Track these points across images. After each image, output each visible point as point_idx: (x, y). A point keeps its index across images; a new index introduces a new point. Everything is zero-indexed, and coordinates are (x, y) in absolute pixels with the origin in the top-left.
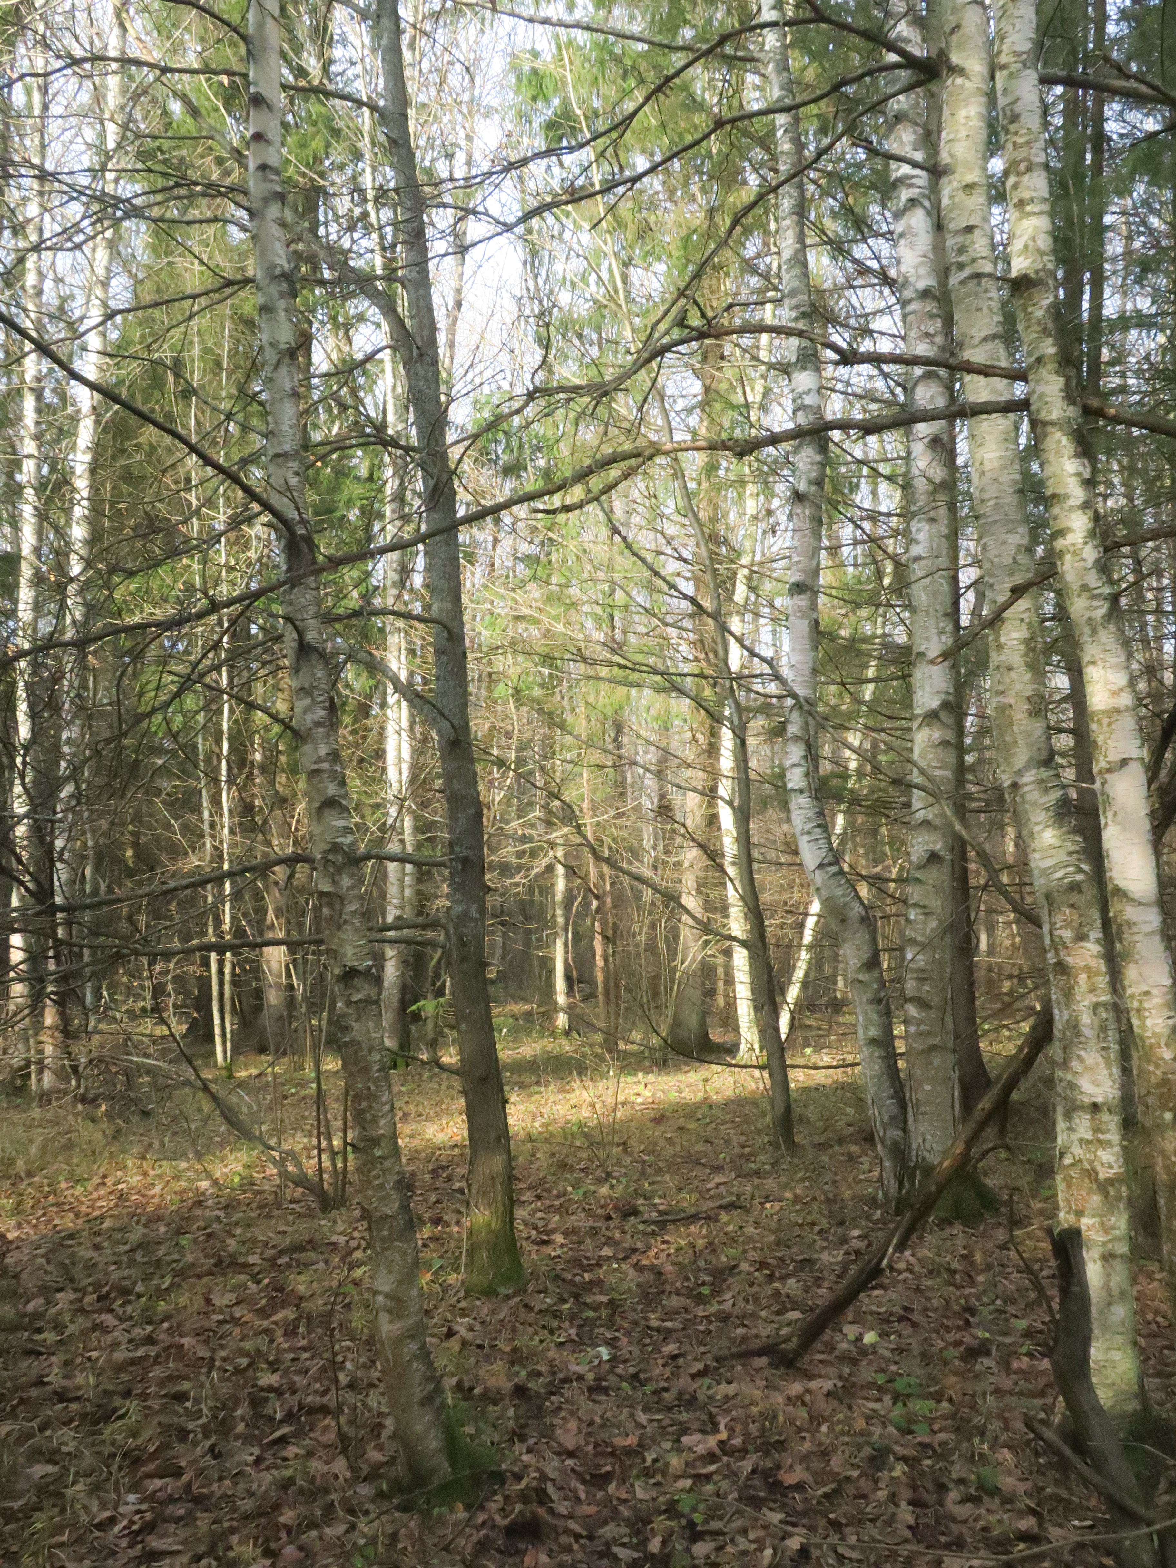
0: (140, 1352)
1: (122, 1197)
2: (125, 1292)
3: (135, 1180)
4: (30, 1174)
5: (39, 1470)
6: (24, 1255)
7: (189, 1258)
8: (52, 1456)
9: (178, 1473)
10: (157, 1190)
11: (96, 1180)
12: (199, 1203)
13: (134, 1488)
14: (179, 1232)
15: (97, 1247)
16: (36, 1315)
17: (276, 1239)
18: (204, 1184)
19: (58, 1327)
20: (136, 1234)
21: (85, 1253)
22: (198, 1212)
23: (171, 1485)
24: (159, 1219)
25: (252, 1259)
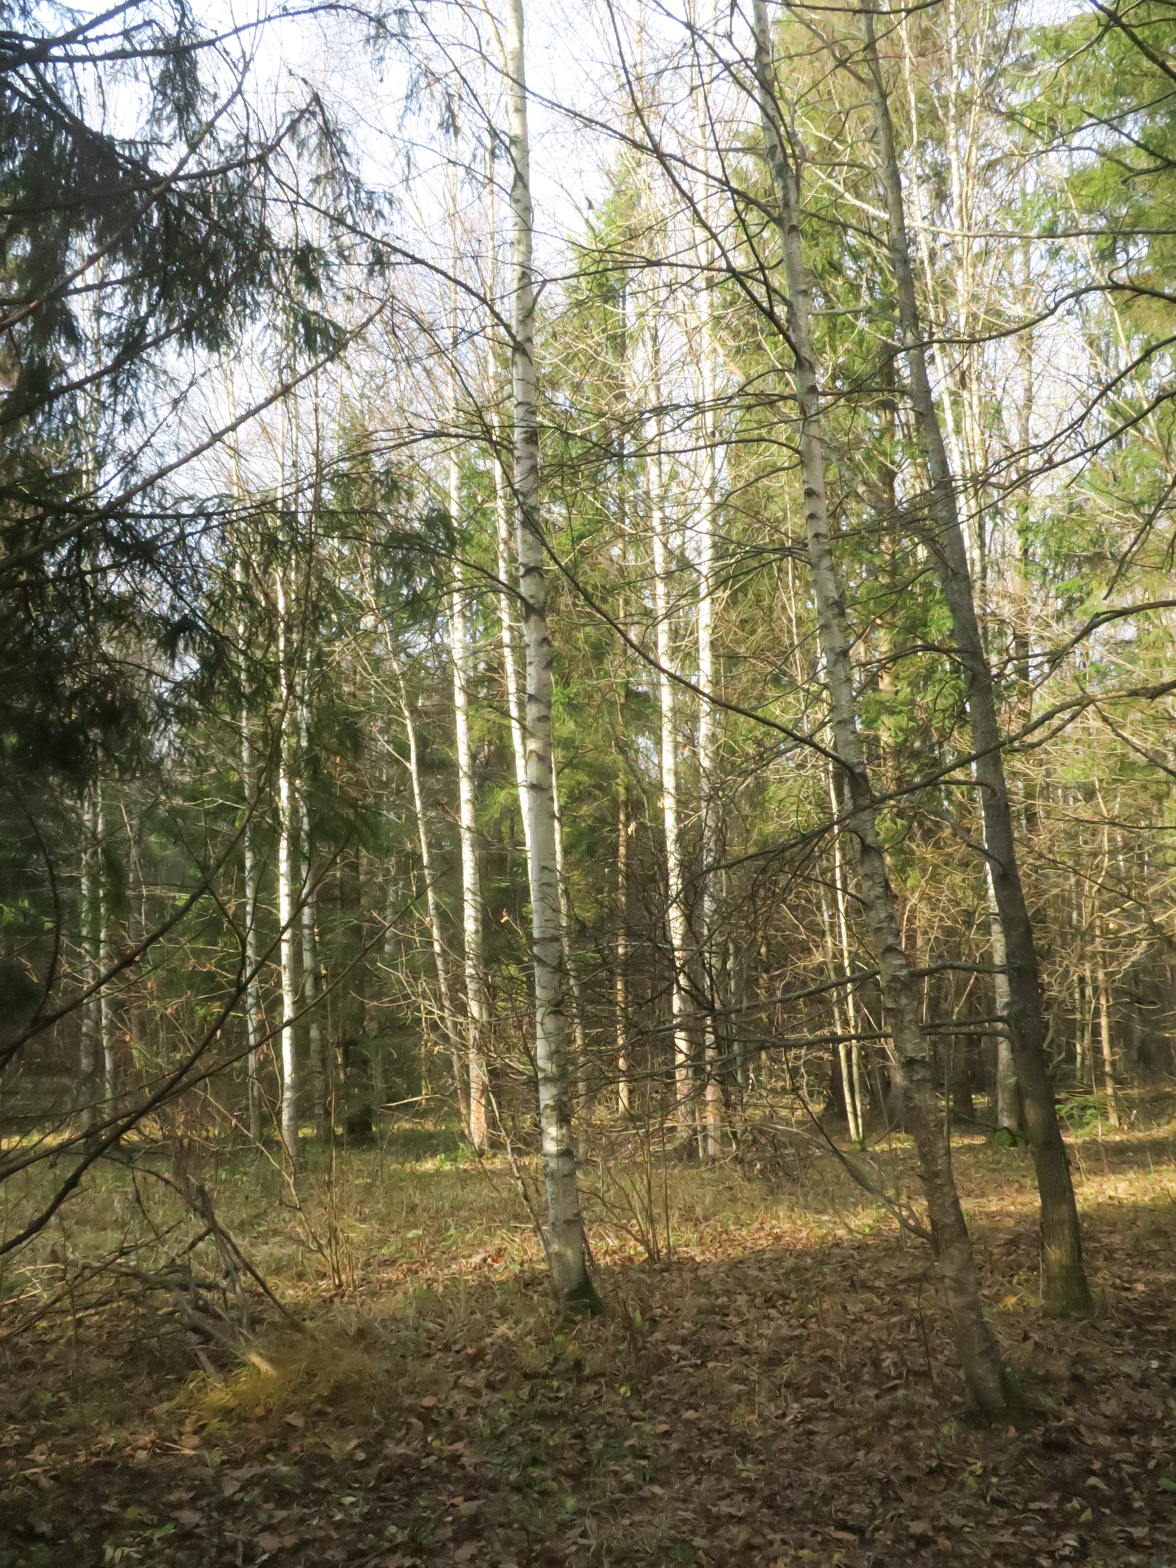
0: (797, 1332)
1: (778, 1238)
2: (784, 1297)
3: (786, 1226)
4: (706, 1219)
5: (737, 1387)
6: (710, 1271)
7: (830, 1280)
8: (744, 1381)
9: (825, 1396)
10: (804, 1234)
11: (756, 1225)
12: (837, 1245)
13: (796, 1401)
14: (822, 1263)
15: (761, 1269)
16: (723, 1307)
17: (897, 1272)
18: (841, 1232)
19: (739, 1314)
20: (790, 1262)
21: (753, 1272)
22: (837, 1251)
23: (819, 1402)
24: (807, 1254)
25: (877, 1284)
